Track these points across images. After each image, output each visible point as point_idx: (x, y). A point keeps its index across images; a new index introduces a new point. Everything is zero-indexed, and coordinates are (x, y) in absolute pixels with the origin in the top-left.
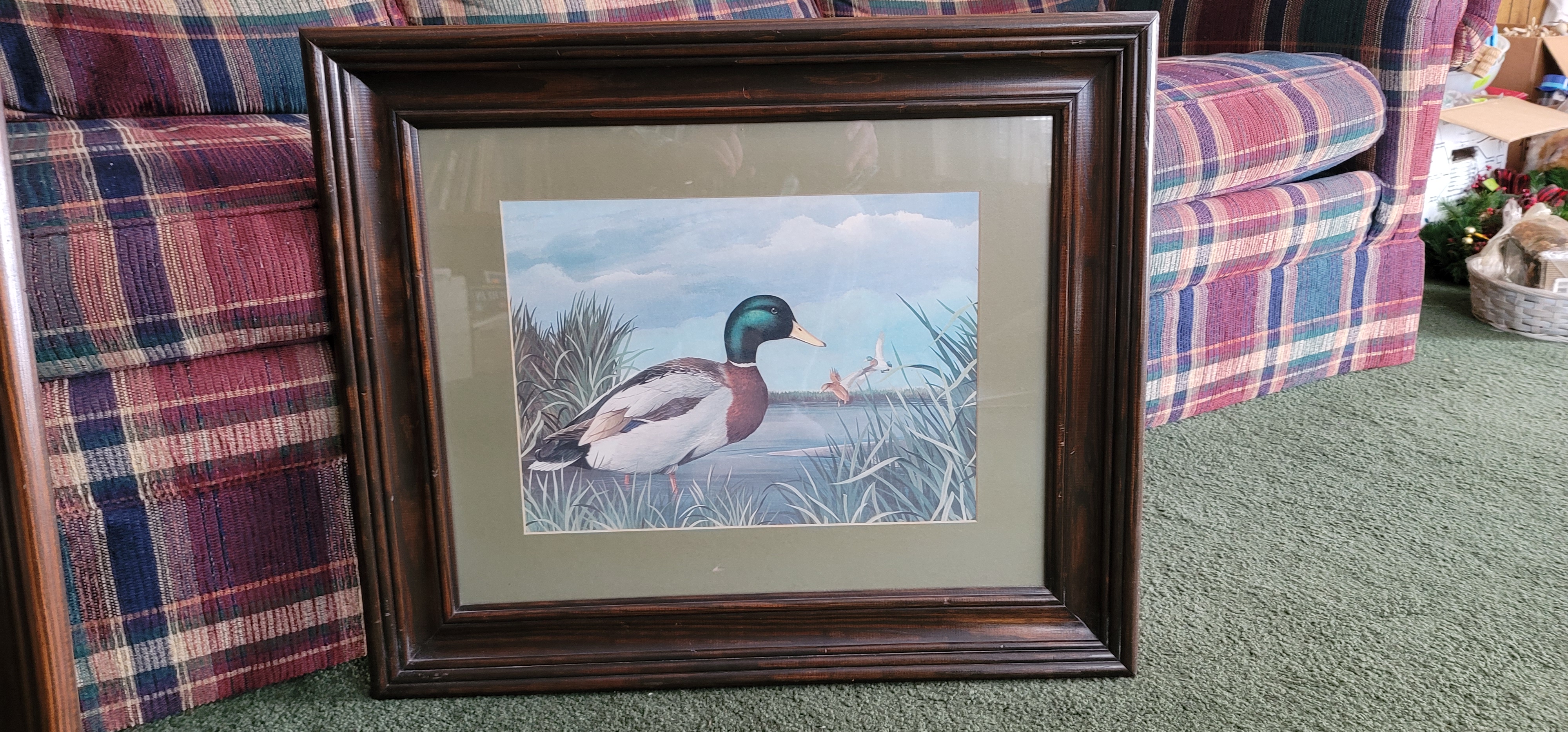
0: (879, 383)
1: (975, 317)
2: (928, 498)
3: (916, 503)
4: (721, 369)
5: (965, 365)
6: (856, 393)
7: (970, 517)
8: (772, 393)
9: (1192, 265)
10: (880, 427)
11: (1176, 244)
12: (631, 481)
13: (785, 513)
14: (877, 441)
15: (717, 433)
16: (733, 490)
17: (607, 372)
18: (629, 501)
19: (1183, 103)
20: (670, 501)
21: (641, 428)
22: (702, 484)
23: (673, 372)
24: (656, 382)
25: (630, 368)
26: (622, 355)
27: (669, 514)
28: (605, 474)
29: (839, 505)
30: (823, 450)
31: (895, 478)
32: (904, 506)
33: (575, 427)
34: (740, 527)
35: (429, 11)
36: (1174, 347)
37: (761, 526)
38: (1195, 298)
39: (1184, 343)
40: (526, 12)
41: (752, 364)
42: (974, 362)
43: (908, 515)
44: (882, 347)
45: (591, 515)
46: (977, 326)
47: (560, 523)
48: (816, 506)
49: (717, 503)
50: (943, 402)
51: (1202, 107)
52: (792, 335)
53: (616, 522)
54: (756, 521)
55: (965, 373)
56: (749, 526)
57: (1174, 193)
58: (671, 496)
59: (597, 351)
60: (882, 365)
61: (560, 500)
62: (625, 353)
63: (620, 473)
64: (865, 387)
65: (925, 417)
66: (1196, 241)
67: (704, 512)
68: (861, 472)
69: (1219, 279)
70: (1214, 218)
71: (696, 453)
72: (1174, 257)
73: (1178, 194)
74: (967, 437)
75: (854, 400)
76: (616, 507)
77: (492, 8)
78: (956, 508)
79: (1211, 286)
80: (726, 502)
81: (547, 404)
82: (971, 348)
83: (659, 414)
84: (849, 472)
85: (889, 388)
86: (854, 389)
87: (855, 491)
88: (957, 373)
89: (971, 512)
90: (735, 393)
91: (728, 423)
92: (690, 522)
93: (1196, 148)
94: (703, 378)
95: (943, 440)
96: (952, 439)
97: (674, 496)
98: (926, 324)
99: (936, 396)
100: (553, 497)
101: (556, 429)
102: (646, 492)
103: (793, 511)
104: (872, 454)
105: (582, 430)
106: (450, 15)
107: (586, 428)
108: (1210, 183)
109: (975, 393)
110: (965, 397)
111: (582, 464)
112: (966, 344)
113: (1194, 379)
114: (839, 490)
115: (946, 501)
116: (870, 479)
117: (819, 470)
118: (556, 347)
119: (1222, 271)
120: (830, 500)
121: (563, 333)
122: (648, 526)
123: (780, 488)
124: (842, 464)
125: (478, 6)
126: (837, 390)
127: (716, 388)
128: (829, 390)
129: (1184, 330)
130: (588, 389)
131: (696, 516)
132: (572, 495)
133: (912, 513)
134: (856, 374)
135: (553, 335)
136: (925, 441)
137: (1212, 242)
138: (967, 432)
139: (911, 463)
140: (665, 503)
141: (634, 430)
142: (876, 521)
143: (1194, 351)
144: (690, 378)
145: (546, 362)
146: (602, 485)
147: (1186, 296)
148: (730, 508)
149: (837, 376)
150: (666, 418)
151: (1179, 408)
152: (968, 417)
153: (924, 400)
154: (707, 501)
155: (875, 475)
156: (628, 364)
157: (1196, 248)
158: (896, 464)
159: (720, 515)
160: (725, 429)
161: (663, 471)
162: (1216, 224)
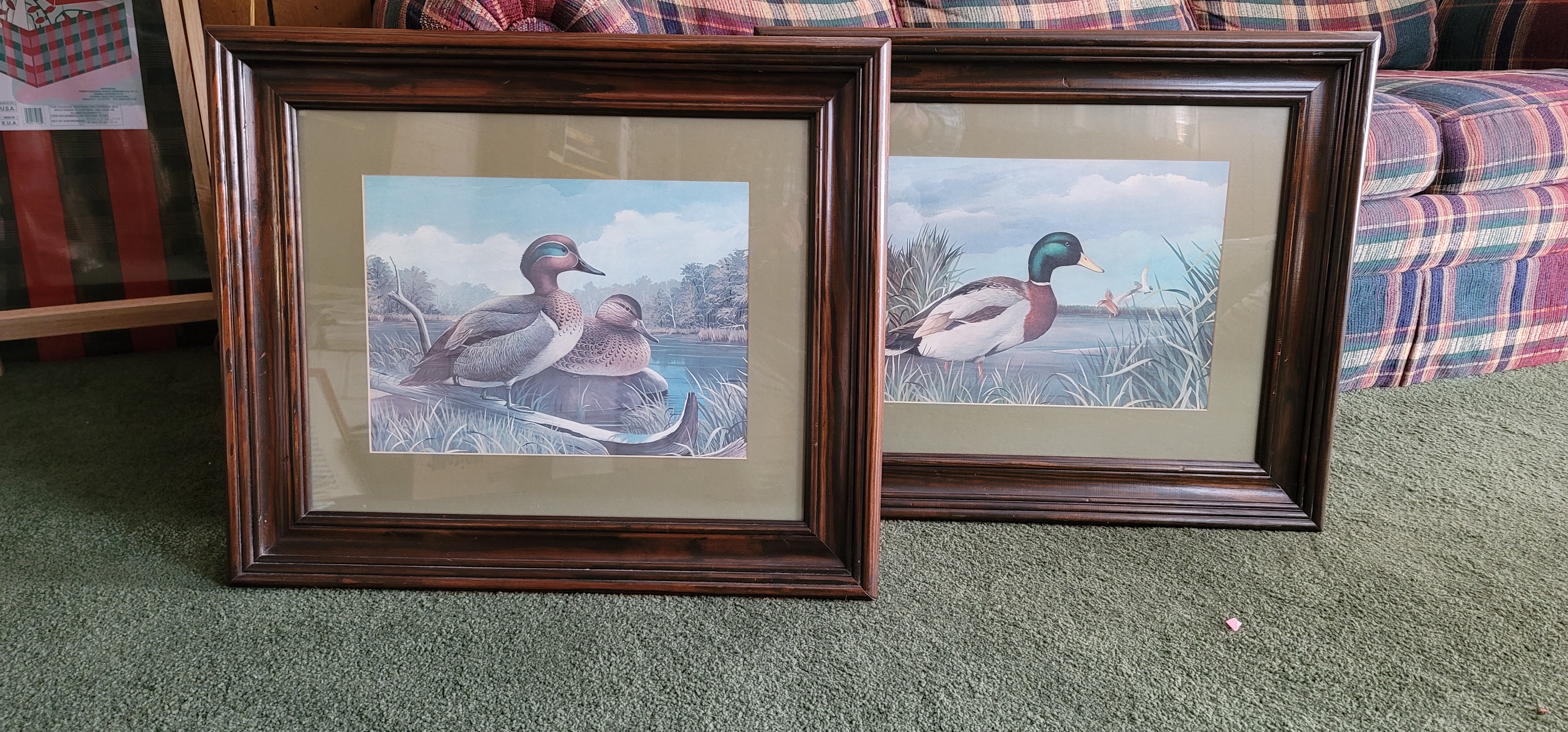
0: (1142, 302)
1: (1219, 255)
2: (1172, 391)
3: (1162, 394)
4: (1024, 286)
5: (1208, 291)
6: (1123, 309)
7: (1203, 407)
8: (1060, 306)
9: (1531, 239)
10: (1140, 335)
11: (1521, 220)
12: (949, 366)
13: (1061, 396)
14: (1136, 345)
15: (1016, 334)
16: (1024, 377)
17: (939, 284)
18: (946, 382)
19: (1537, 106)
20: (977, 383)
21: (961, 327)
22: (1001, 372)
23: (988, 287)
24: (974, 293)
25: (956, 282)
26: (952, 272)
27: (975, 392)
28: (931, 360)
29: (1103, 393)
30: (1095, 350)
31: (1148, 374)
32: (1153, 396)
33: (912, 324)
34: (1027, 405)
35: (920, 18)
36: (1507, 308)
37: (1042, 405)
38: (1529, 268)
39: (1516, 305)
40: (991, 20)
41: (1047, 284)
42: (1216, 289)
43: (1155, 402)
44: (1147, 274)
45: (917, 390)
46: (1220, 262)
47: (895, 396)
48: (1086, 393)
49: (1011, 386)
50: (1189, 318)
51: (1552, 110)
52: (1079, 263)
53: (935, 397)
54: (1039, 402)
55: (1208, 297)
56: (1034, 405)
57: (1524, 178)
58: (977, 380)
59: (934, 268)
60: (1145, 288)
61: (896, 378)
62: (954, 271)
63: (942, 360)
64: (1131, 304)
65: (1174, 329)
66: (1537, 220)
67: (1001, 392)
68: (1122, 368)
69: (1550, 253)
70: (1554, 202)
71: (999, 348)
72: (1518, 231)
73: (1527, 179)
74: (1205, 346)
75: (1122, 314)
76: (936, 385)
77: (967, 17)
78: (1192, 399)
79: (1543, 259)
80: (1019, 386)
81: (893, 306)
82: (1214, 279)
83: (974, 318)
84: (1113, 368)
85: (1149, 306)
86: (1122, 306)
87: (1117, 382)
88: (1202, 297)
89: (1203, 402)
90: (1032, 305)
91: (1025, 327)
92: (990, 400)
93: (1547, 143)
94: (1010, 291)
95: (1187, 348)
96: (1193, 347)
97: (980, 379)
98: (1182, 259)
99: (1185, 313)
100: (891, 375)
101: (897, 324)
102: (960, 375)
103: (1068, 395)
104: (1132, 355)
105: (917, 327)
106: (935, 21)
107: (920, 326)
108: (1554, 172)
109: (1214, 312)
110: (1206, 314)
111: (915, 352)
112: (1210, 275)
113: (1521, 336)
114: (1104, 381)
115: (1185, 393)
116: (1128, 374)
117: (1090, 366)
118: (904, 264)
119: (1555, 246)
120: (1097, 388)
121: (910, 254)
122: (958, 401)
123: (1059, 377)
124: (1108, 362)
125: (956, 15)
126: (1110, 306)
127: (1019, 300)
128: (1103, 305)
129: (1517, 294)
130: (924, 296)
131: (995, 395)
132: (905, 374)
133: (1158, 402)
134: (1125, 294)
135: (903, 255)
136: (1173, 347)
137: (1550, 221)
138: (1205, 342)
139: (1160, 363)
140: (973, 384)
141: (955, 329)
142: (1131, 406)
143: (1523, 313)
144: (1000, 291)
145: (896, 275)
146: (927, 368)
147: (1522, 266)
148: (1020, 391)
149: (1111, 295)
150: (979, 321)
151: (1506, 360)
152: (1207, 330)
153: (1175, 316)
154: (1004, 384)
155: (1132, 371)
156: (956, 279)
157: (1537, 225)
158: (1150, 363)
159: (1013, 395)
160: (1023, 330)
161: (973, 361)
162: (1555, 207)
